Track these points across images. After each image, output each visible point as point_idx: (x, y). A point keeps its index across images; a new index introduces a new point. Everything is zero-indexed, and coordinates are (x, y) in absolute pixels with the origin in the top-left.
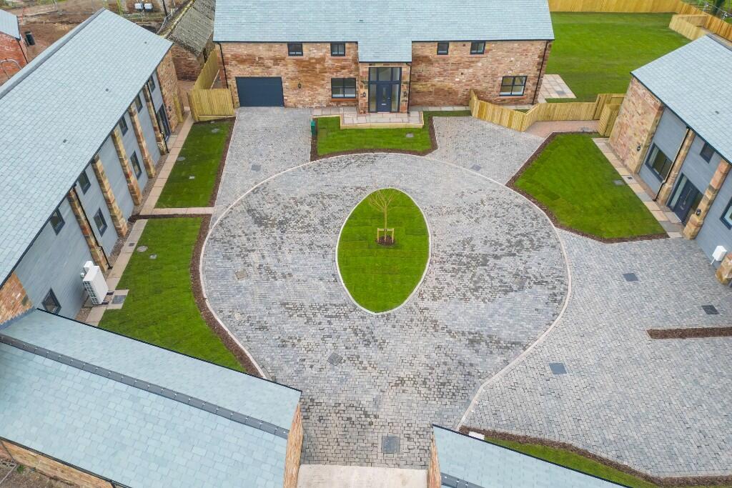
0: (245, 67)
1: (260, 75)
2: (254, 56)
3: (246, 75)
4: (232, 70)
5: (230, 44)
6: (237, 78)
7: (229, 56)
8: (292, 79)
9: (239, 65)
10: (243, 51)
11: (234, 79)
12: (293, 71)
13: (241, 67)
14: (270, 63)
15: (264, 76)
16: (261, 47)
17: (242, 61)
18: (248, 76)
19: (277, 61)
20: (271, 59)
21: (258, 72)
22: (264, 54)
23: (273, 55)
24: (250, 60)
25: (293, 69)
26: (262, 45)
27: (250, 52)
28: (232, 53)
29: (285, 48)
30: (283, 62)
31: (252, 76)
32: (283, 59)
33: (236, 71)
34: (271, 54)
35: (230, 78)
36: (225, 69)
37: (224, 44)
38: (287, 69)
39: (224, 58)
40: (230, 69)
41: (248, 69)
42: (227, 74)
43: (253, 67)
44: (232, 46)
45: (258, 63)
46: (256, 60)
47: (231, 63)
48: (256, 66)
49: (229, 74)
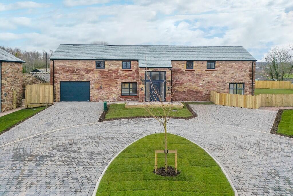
0: (67, 75)
1: (77, 80)
2: (74, 68)
3: (67, 80)
4: (59, 76)
5: (60, 61)
6: (61, 82)
7: (58, 68)
8: (96, 83)
9: (63, 74)
10: (67, 65)
11: (59, 82)
12: (97, 78)
13: (65, 74)
14: (83, 72)
15: (79, 81)
16: (79, 63)
18: (68, 81)
19: (88, 71)
20: (84, 70)
21: (75, 78)
22: (80, 66)
23: (86, 68)
24: (71, 71)
25: (98, 76)
26: (80, 61)
27: (72, 66)
28: (60, 66)
29: (94, 64)
30: (92, 72)
31: (71, 81)
32: (92, 70)
33: (61, 77)
34: (85, 67)
35: (56, 82)
36: (54, 76)
37: (57, 61)
38: (94, 76)
39: (55, 69)
40: (57, 76)
41: (69, 76)
42: (54, 79)
43: (72, 75)
44: (61, 62)
45: (75, 73)
46: (74, 70)
47: (59, 72)
48: (74, 74)
49: (56, 79)
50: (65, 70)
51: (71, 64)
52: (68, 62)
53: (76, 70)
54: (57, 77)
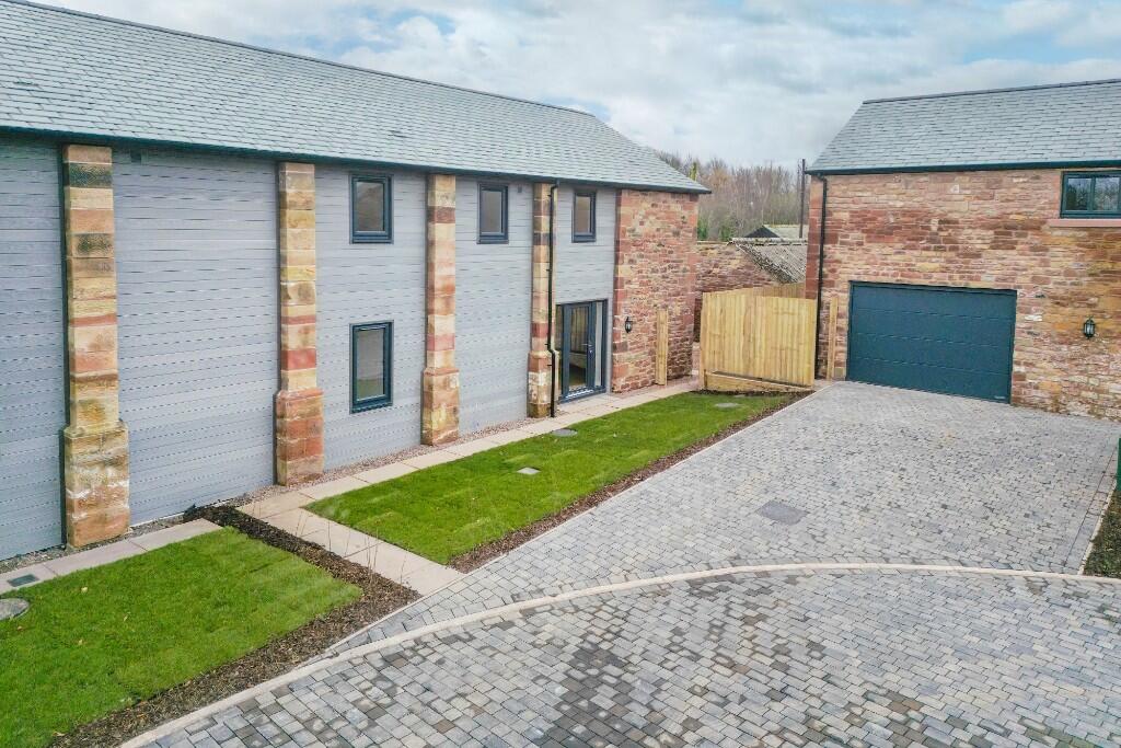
0: (887, 250)
1: (937, 279)
2: (928, 215)
3: (888, 276)
4: (844, 258)
5: (855, 179)
6: (855, 285)
7: (845, 216)
8: (1059, 302)
9: (866, 246)
10: (892, 198)
11: (846, 286)
12: (1069, 273)
13: (876, 249)
14: (977, 239)
15: (950, 284)
16: (957, 187)
17: (882, 233)
18: (893, 280)
19: (1005, 233)
20: (983, 227)
21: (929, 268)
22: (964, 207)
23: (995, 213)
24: (913, 230)
25: (1070, 263)
26: (965, 179)
27: (914, 204)
28: (855, 207)
29: (1050, 190)
30: (1031, 237)
31: (906, 281)
32: (1036, 227)
33: (855, 262)
34: (991, 209)
35: (832, 284)
36: (822, 256)
37: (840, 180)
38: (1045, 263)
39: (828, 222)
40: (838, 256)
41: (898, 257)
42: (824, 269)
43: (915, 253)
44: (861, 186)
45: (931, 240)
46: (928, 228)
47: (846, 236)
48: (927, 249)
49: (833, 271)
50: (877, 229)
51: (911, 192)
52: (894, 184)
53: (934, 229)
54: (838, 261)
